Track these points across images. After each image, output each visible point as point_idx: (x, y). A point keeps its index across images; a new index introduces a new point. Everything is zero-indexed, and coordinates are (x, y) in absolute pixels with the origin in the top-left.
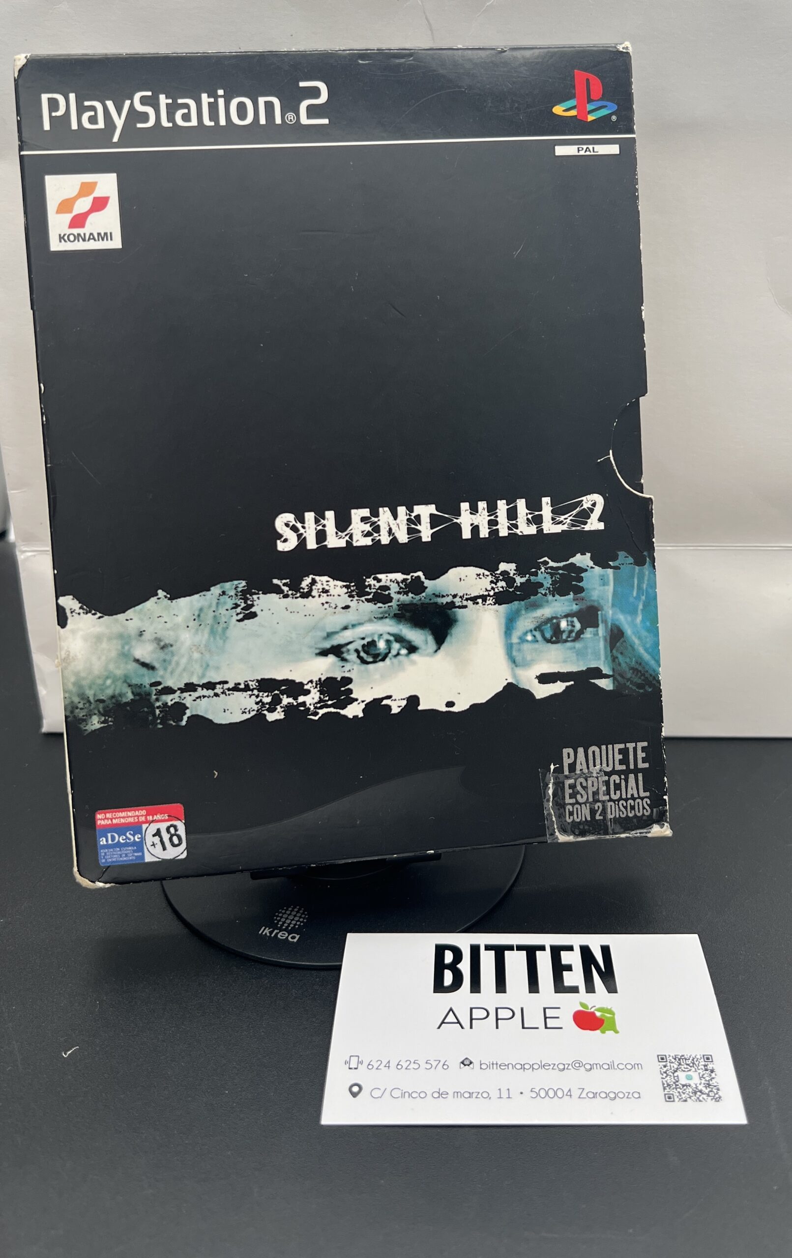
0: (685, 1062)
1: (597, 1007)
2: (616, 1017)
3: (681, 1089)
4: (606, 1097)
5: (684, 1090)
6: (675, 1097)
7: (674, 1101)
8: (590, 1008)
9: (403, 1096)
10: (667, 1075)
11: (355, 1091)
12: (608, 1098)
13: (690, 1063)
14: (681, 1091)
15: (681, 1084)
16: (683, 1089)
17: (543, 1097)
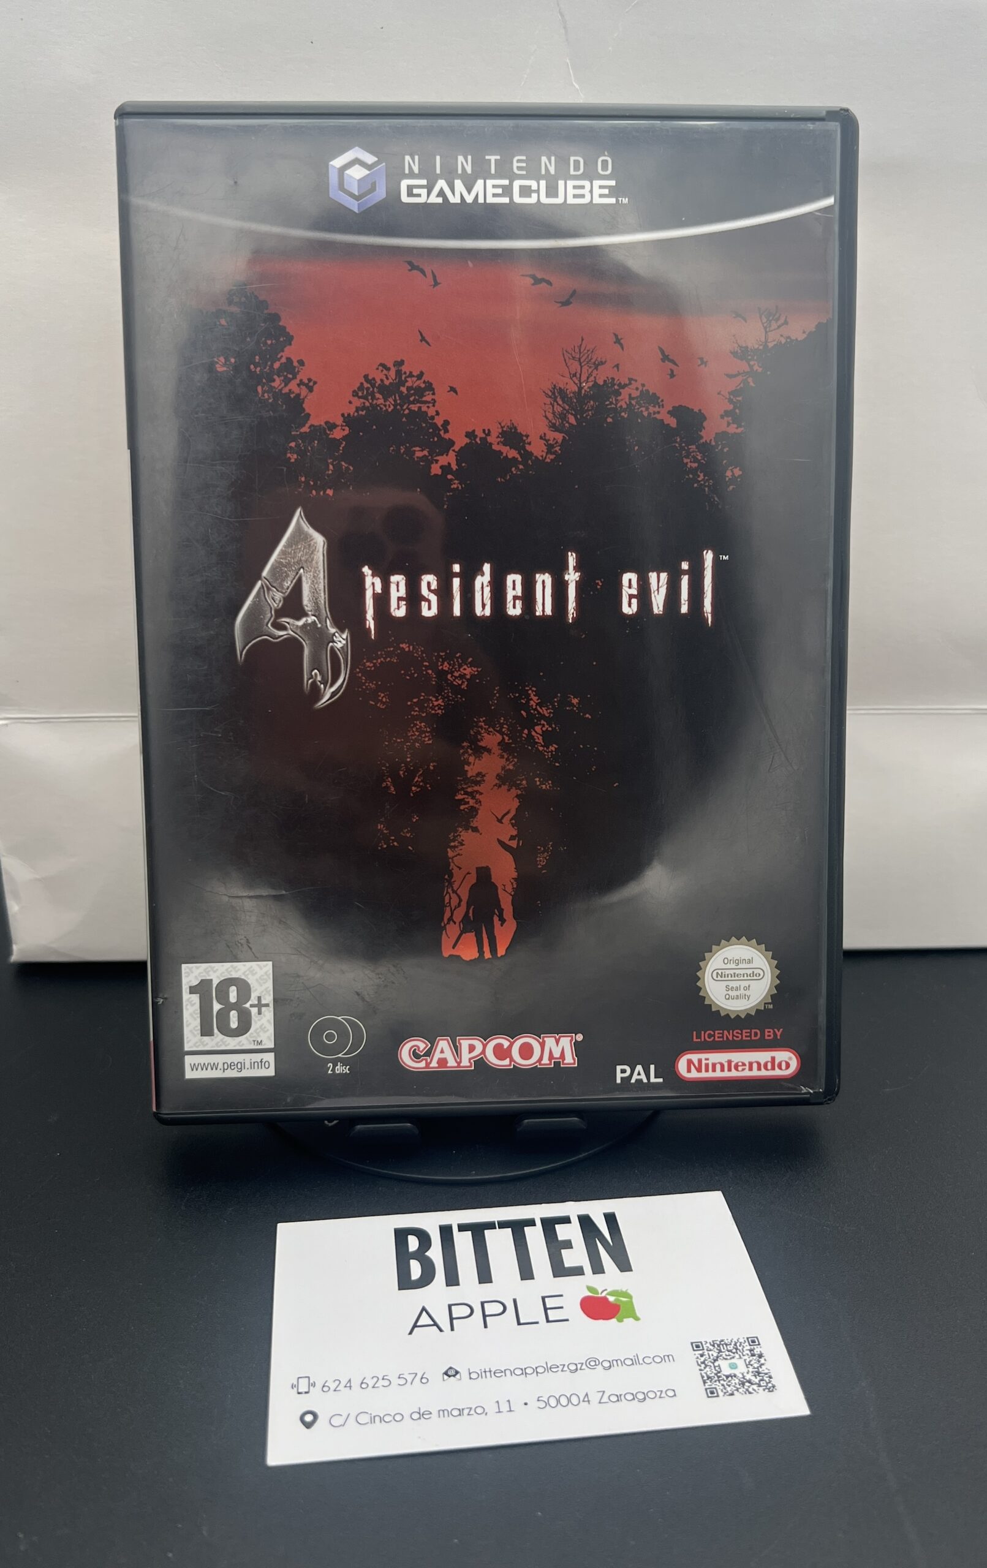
0: (726, 1348)
1: (609, 1290)
2: (634, 1300)
3: (724, 1381)
4: (634, 1399)
5: (729, 1381)
6: (719, 1391)
7: (718, 1396)
8: (600, 1292)
9: (373, 1420)
10: (705, 1365)
11: (309, 1419)
12: (636, 1399)
13: (732, 1348)
14: (725, 1383)
15: (724, 1375)
16: (727, 1381)
17: (553, 1406)
